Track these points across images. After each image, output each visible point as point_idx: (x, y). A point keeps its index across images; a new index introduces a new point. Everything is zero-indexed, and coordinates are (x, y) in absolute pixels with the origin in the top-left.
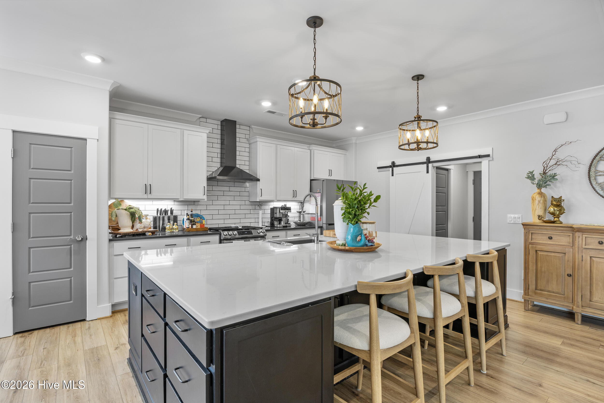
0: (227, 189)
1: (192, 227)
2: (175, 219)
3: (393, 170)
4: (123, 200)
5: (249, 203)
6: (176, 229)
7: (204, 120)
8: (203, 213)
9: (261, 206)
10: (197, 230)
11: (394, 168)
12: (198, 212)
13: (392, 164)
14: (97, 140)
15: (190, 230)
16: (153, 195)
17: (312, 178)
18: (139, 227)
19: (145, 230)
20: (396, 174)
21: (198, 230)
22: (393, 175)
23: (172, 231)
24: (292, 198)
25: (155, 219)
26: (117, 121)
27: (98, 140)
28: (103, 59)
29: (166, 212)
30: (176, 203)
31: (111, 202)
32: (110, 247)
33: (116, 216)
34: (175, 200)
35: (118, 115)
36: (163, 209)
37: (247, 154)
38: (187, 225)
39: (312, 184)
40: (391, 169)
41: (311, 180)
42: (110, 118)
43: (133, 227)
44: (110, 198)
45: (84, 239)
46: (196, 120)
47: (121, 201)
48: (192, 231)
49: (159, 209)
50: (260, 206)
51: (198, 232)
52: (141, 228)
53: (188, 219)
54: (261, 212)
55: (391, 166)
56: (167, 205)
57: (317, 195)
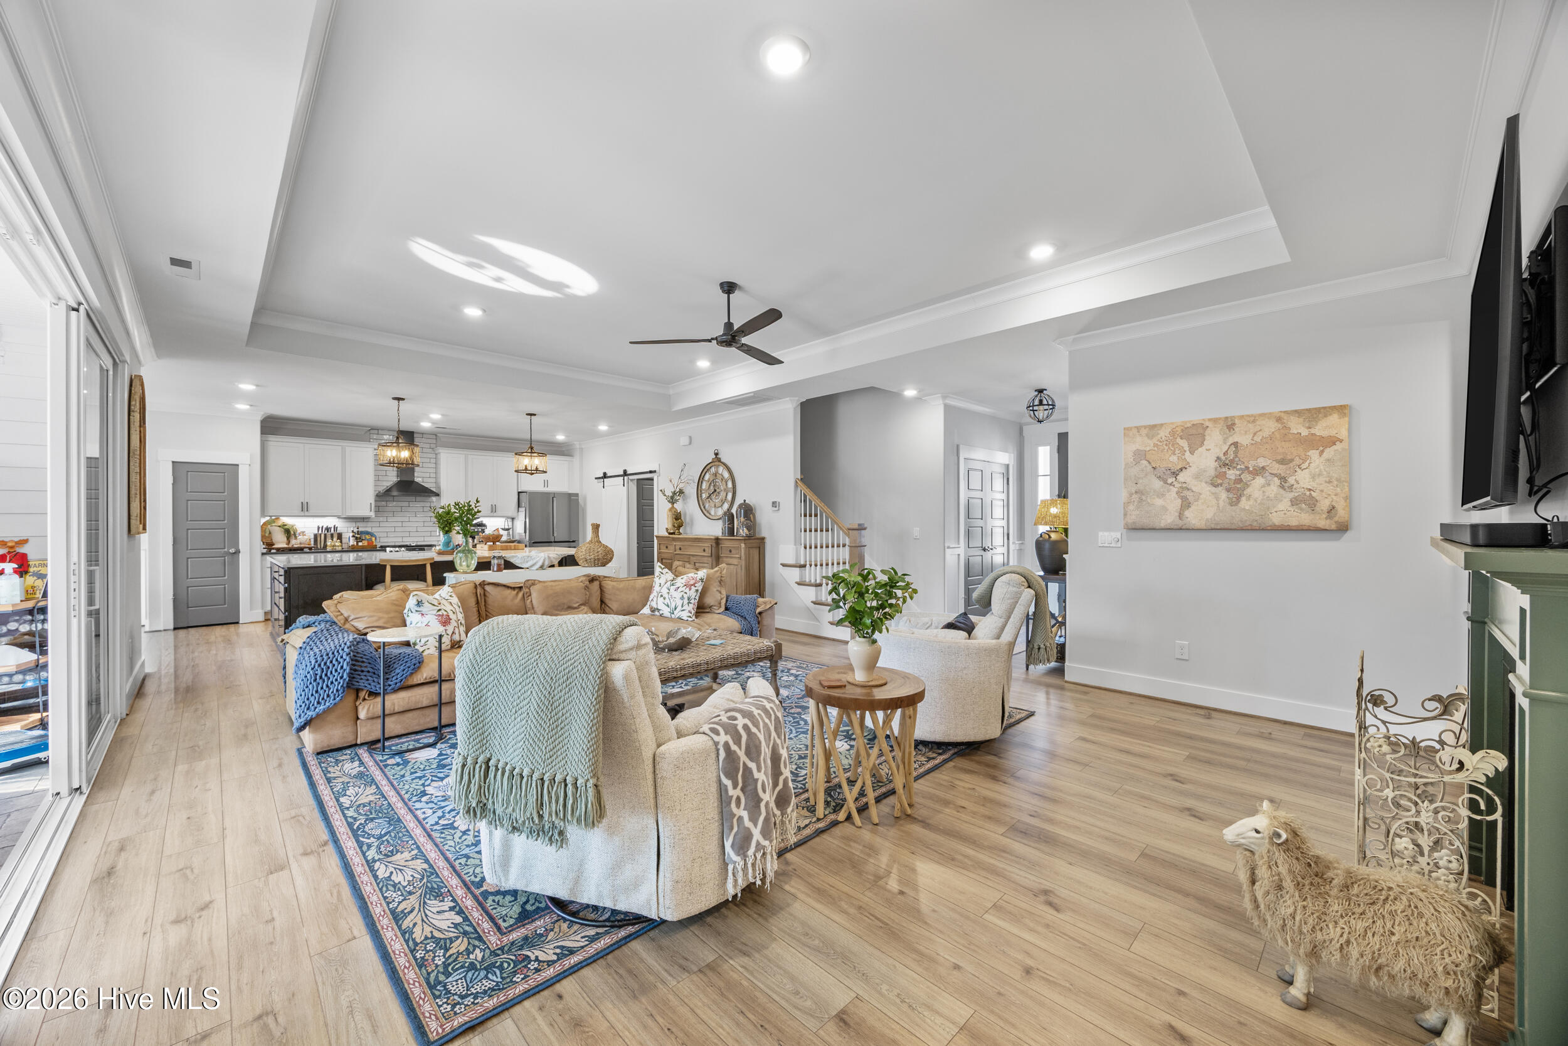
0: (406, 504)
1: (358, 544)
2: (340, 536)
3: (603, 482)
4: (278, 518)
6: (338, 546)
7: (376, 432)
8: (374, 530)
10: (363, 547)
11: (606, 480)
12: (369, 530)
13: (603, 475)
14: (248, 465)
16: (311, 512)
17: (520, 491)
18: (294, 543)
19: (302, 546)
20: (607, 486)
22: (604, 487)
23: (335, 546)
24: (491, 514)
25: (316, 536)
26: (270, 444)
27: (250, 464)
28: (257, 386)
29: (328, 529)
30: (340, 520)
31: (263, 520)
32: (262, 561)
33: (270, 533)
34: (339, 517)
35: (271, 438)
36: (325, 527)
37: (434, 466)
38: (352, 542)
39: (520, 497)
41: (519, 493)
42: (261, 440)
43: (289, 543)
44: (263, 515)
45: (238, 552)
46: (365, 434)
47: (276, 518)
49: (321, 526)
52: (298, 544)
53: (353, 536)
55: (602, 478)
56: (330, 522)
57: (522, 509)
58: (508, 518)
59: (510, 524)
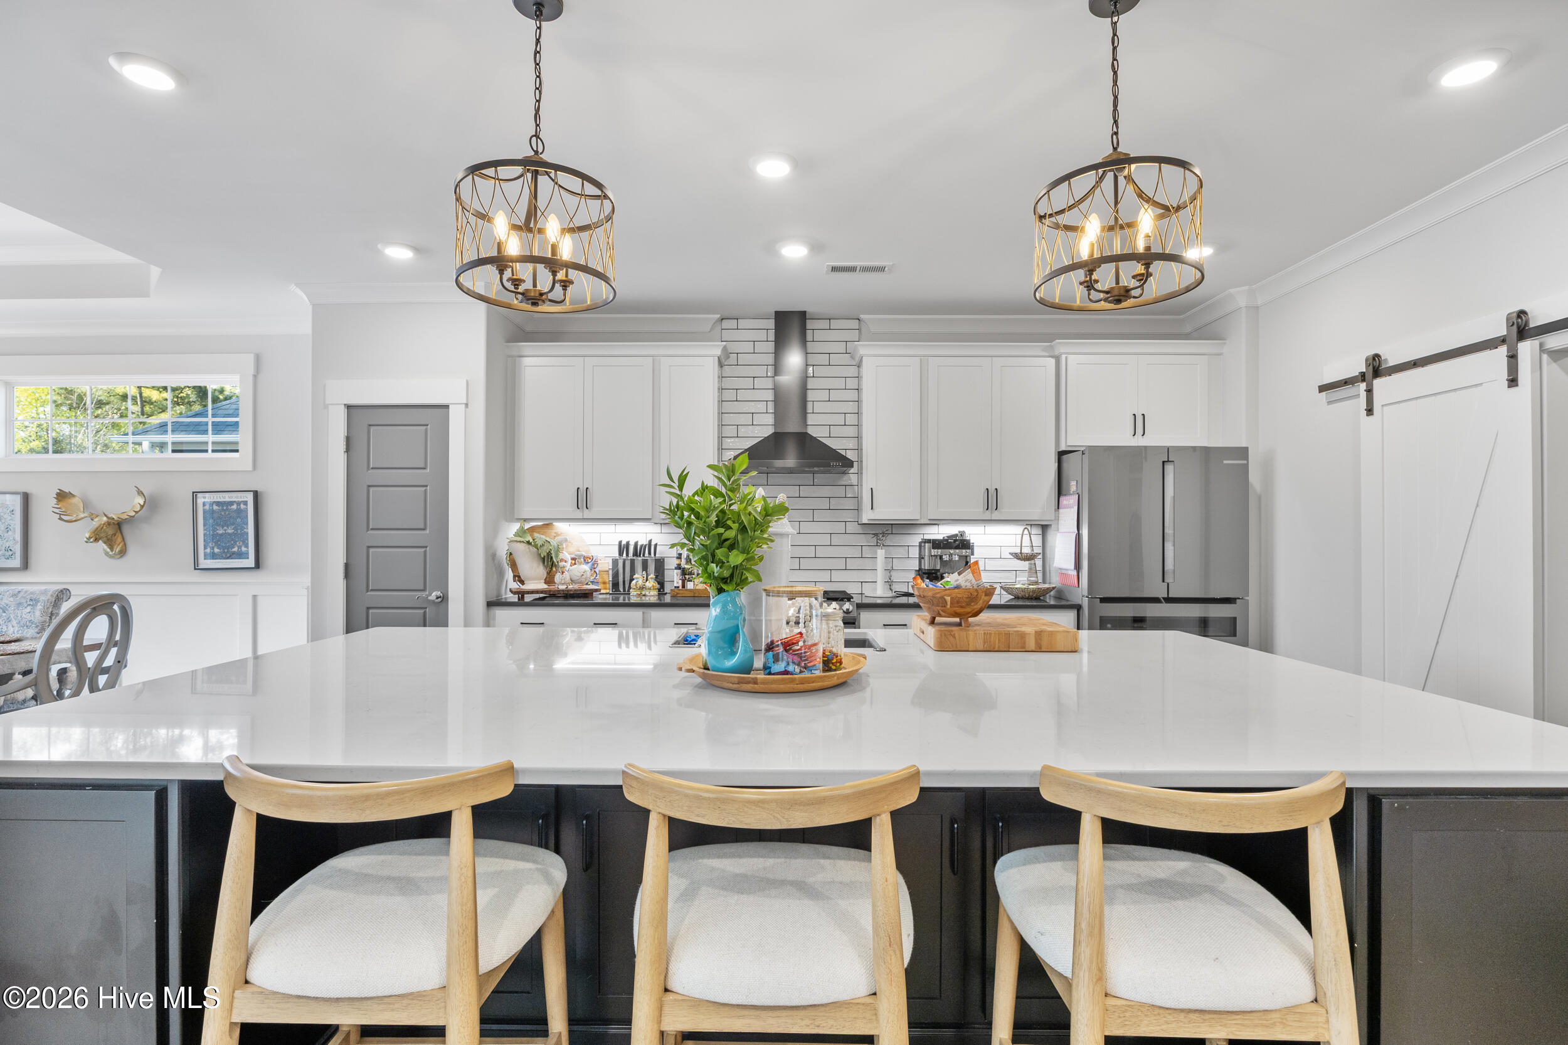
0: (792, 491)
1: (683, 586)
2: (660, 567)
3: (1369, 391)
4: (552, 524)
5: (859, 529)
6: (650, 589)
7: (732, 324)
9: (883, 536)
10: (694, 593)
11: (1378, 383)
13: (1368, 366)
14: (464, 406)
15: (677, 594)
16: (604, 510)
17: (1063, 448)
18: (562, 582)
19: (573, 587)
20: (1382, 406)
21: (696, 595)
22: (1370, 411)
23: (643, 593)
24: (984, 512)
25: (615, 564)
26: (527, 361)
27: (467, 405)
29: (637, 549)
32: (486, 619)
34: (653, 522)
35: (531, 347)
36: (631, 543)
39: (1065, 465)
40: (1363, 386)
41: (1061, 454)
43: (549, 579)
44: (514, 518)
45: (444, 599)
46: (712, 329)
47: (547, 524)
48: (681, 595)
49: (623, 543)
50: (881, 536)
51: (696, 598)
52: (563, 582)
54: (881, 553)
55: (1363, 377)
56: (638, 534)
57: (1069, 502)
58: (1030, 524)
59: (1037, 541)
